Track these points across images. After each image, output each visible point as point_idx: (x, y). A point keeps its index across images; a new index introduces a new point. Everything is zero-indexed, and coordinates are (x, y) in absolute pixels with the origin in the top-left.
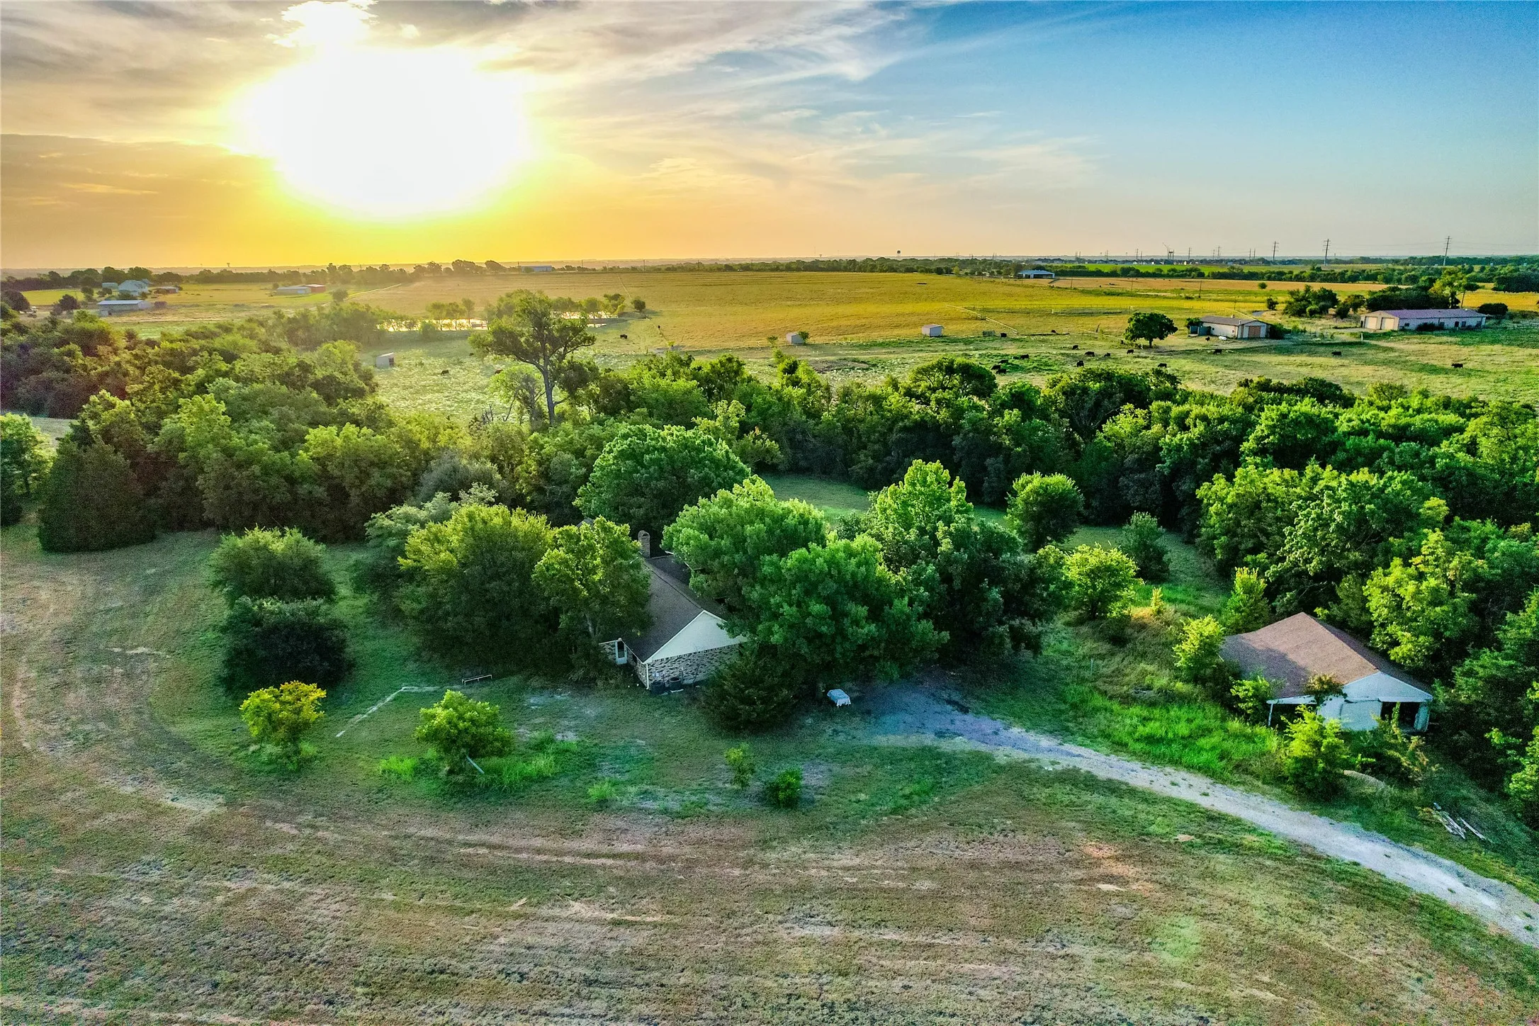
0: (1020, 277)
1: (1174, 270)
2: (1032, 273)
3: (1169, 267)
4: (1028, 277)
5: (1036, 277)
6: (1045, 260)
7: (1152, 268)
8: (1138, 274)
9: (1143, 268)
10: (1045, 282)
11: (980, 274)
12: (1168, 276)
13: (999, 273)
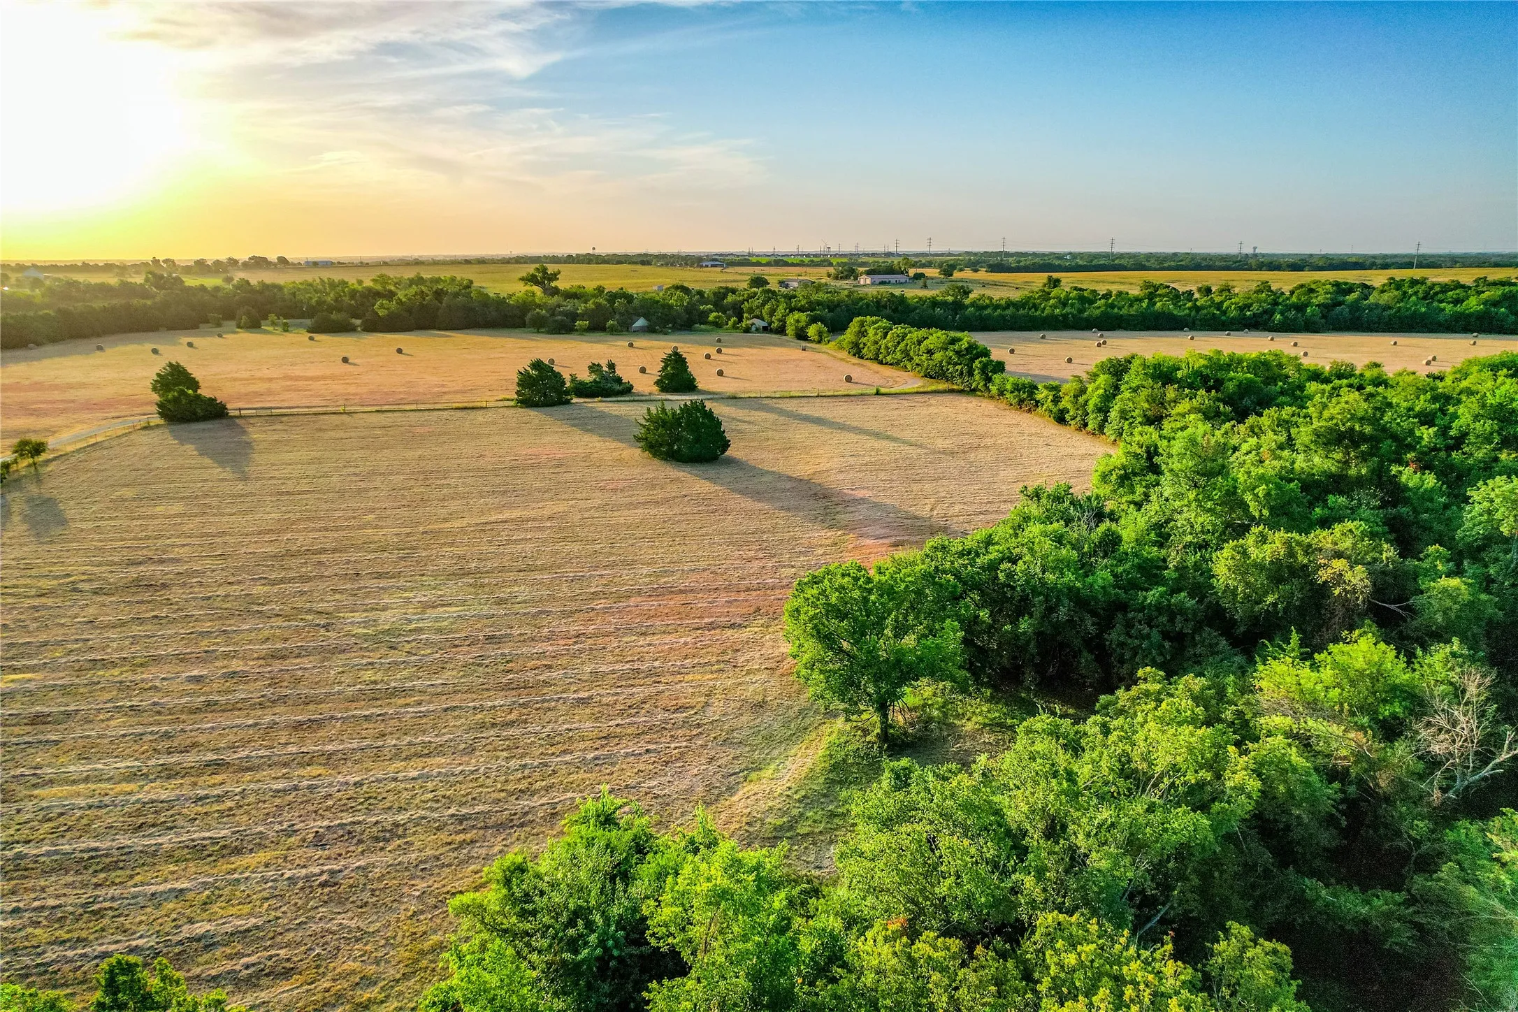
0: (702, 266)
1: (812, 261)
2: (709, 263)
3: (808, 259)
4: (707, 266)
5: (712, 266)
6: (721, 255)
7: (797, 260)
8: (786, 264)
9: (789, 260)
10: (719, 269)
11: (672, 265)
12: (807, 265)
13: (686, 264)
